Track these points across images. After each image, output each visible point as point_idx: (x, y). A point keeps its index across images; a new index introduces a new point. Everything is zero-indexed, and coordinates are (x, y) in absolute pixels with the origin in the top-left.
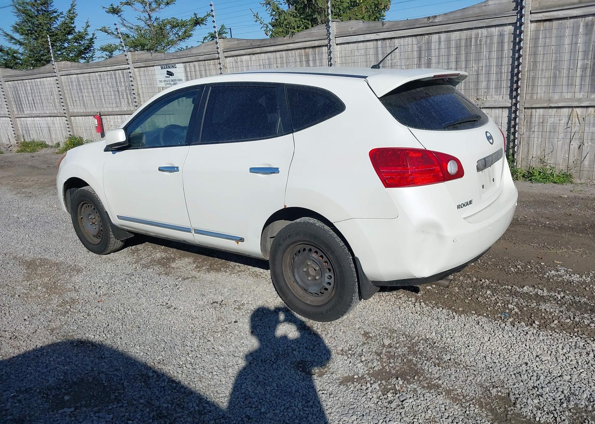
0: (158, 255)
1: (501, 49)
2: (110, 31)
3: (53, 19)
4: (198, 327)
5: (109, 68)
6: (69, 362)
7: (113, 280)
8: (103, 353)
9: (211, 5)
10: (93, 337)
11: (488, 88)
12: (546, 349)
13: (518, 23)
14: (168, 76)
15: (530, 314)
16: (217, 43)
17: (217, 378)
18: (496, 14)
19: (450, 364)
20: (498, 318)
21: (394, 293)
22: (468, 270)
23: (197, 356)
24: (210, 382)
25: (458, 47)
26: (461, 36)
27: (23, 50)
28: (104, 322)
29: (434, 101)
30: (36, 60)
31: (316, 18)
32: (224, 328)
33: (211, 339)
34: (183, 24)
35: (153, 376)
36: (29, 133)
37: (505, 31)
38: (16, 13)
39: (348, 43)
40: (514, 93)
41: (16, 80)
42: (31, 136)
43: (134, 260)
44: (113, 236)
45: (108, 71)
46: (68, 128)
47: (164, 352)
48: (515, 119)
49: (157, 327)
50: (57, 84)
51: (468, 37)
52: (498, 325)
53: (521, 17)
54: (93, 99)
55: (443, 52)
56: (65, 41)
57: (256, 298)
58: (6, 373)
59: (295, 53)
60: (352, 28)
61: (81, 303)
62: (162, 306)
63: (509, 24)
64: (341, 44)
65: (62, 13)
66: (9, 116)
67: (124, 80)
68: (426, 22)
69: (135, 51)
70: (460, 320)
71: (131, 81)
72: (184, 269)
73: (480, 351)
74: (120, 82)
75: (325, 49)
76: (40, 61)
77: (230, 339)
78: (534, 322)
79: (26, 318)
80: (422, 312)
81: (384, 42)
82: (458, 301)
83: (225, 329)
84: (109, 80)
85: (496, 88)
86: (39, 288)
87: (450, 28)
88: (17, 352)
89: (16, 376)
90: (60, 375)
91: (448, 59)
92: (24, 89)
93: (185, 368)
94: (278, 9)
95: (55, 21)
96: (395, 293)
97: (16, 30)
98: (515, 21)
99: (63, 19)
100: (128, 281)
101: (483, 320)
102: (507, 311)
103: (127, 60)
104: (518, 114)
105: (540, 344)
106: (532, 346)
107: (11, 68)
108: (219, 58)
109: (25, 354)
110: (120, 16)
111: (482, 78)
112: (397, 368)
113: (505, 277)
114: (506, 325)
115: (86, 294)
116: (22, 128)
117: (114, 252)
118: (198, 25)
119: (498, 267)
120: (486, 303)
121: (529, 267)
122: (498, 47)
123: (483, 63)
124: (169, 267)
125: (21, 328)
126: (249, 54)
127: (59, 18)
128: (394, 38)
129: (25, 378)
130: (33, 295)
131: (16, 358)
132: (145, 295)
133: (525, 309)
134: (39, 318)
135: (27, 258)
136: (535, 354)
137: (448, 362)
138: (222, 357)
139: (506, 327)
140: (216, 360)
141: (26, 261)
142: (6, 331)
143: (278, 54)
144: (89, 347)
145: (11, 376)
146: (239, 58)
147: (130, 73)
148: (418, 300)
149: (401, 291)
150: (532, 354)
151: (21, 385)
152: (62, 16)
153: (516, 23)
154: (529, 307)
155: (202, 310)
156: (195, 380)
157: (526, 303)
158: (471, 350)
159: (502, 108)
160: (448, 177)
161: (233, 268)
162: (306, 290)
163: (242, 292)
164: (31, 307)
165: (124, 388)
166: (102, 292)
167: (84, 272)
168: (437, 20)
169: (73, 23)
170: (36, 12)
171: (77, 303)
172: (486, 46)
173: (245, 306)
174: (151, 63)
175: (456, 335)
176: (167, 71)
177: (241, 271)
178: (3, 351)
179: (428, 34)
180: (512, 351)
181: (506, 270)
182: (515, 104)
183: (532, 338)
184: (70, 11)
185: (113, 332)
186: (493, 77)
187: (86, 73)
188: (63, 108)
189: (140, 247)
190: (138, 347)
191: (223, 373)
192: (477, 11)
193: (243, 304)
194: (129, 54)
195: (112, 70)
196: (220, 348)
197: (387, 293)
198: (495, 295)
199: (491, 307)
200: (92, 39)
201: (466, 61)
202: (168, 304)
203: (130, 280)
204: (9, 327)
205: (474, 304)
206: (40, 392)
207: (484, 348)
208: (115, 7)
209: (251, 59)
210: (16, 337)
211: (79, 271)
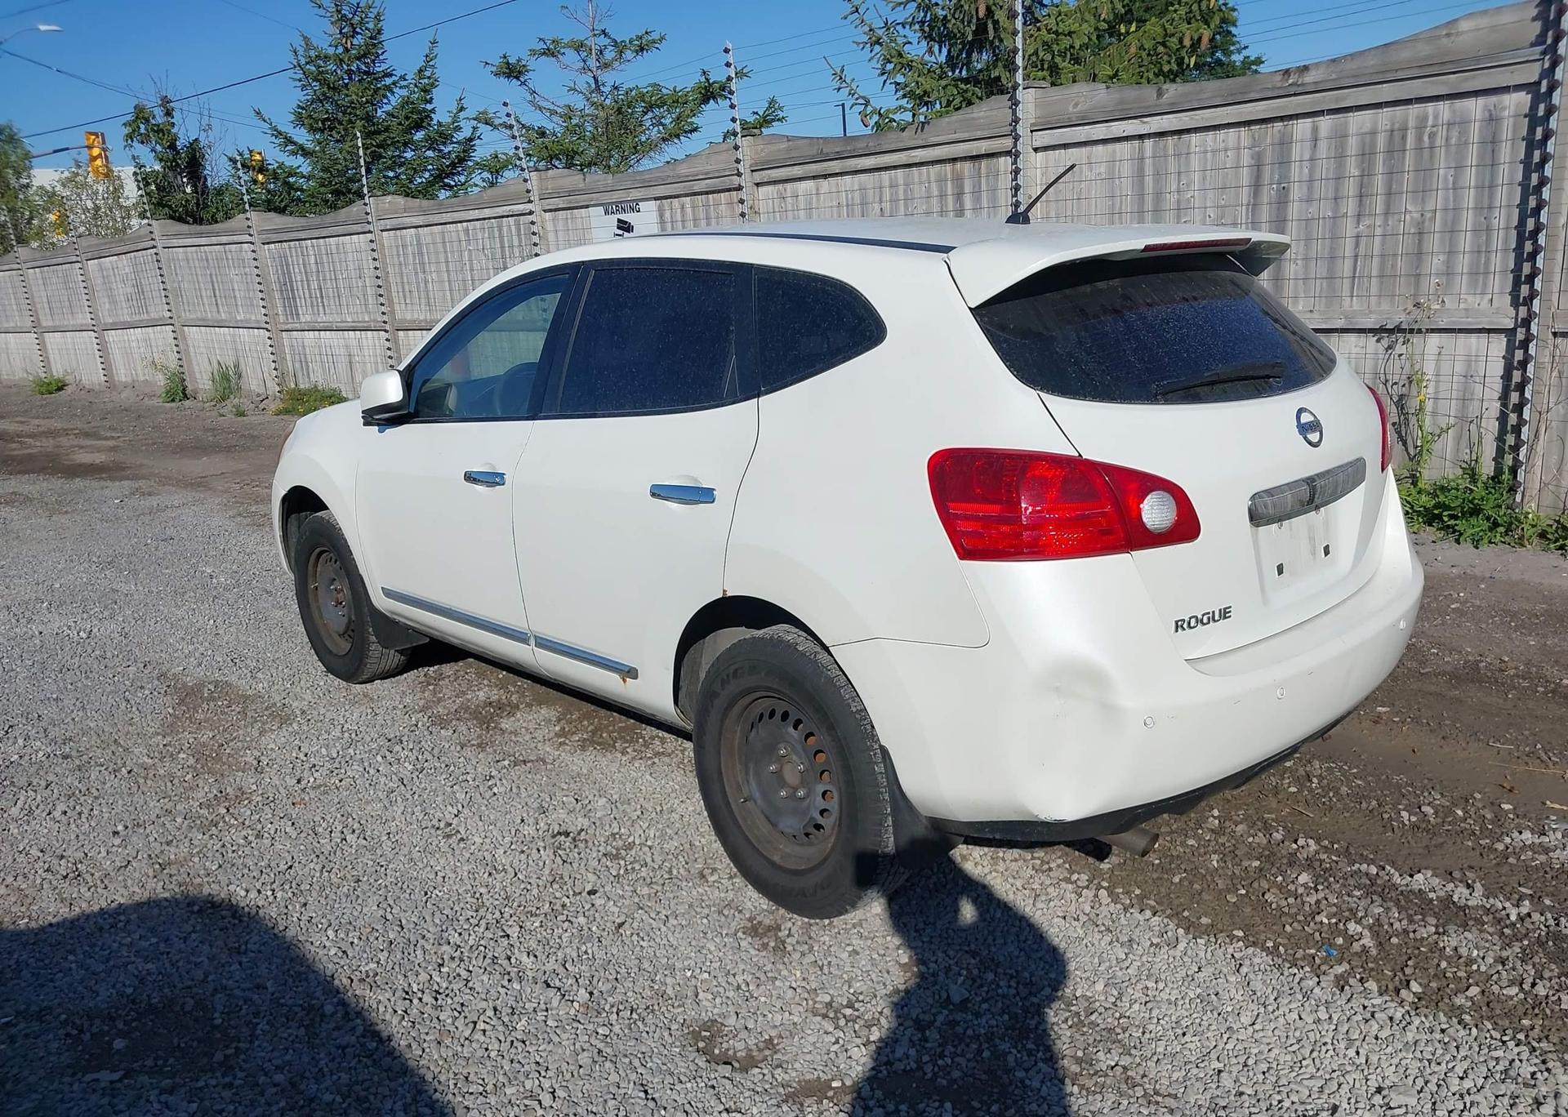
0: (481, 694)
1: (1490, 163)
2: (497, 121)
3: (382, 92)
4: (497, 896)
5: (487, 213)
6: (162, 954)
7: (351, 751)
8: (248, 937)
9: (727, 51)
10: (243, 893)
11: (1449, 272)
12: (1413, 1072)
13: (1544, 83)
14: (621, 232)
15: (1406, 957)
16: (736, 148)
17: (482, 1039)
18: (1477, 59)
19: (1108, 1082)
20: (1304, 958)
21: (1036, 855)
22: (1274, 805)
23: (459, 975)
24: (460, 1049)
25: (1366, 155)
26: (1375, 123)
27: (310, 169)
28: (284, 858)
29: (1145, 318)
30: (337, 193)
31: (998, 78)
32: (558, 907)
33: (514, 932)
34: (677, 100)
35: (336, 1013)
36: (308, 366)
37: (1504, 109)
38: (300, 80)
39: (1065, 146)
40: (1525, 290)
41: (286, 241)
42: (311, 375)
43: (422, 703)
44: (373, 638)
45: (484, 219)
46: (390, 357)
47: (386, 953)
48: (1523, 365)
49: (400, 884)
50: (373, 250)
51: (1397, 126)
52: (1297, 979)
53: (1555, 64)
54: (447, 288)
55: (1325, 168)
56: (405, 144)
57: (669, 831)
58: (17, 962)
59: (928, 173)
60: (1076, 105)
61: (254, 803)
62: (433, 831)
63: (1518, 88)
64: (1046, 148)
65: (403, 78)
66: (266, 326)
67: (520, 241)
68: (1279, 85)
69: (548, 169)
70: (1189, 952)
71: (535, 244)
72: (528, 737)
73: (1214, 1055)
74: (511, 247)
75: (1005, 163)
76: (344, 194)
77: (560, 937)
78: (1408, 982)
79: (120, 828)
80: (1093, 916)
81: (1162, 142)
82: (1205, 896)
83: (560, 908)
84: (487, 241)
85: (1474, 274)
86: (182, 755)
87: (1344, 99)
88: (65, 912)
89: (33, 974)
90: (127, 983)
91: (1337, 190)
92: (301, 262)
93: (416, 1001)
94: (900, 55)
95: (385, 96)
96: (1040, 853)
97: (299, 120)
98: (1535, 78)
99: (404, 92)
100: (384, 757)
101: (1257, 960)
102: (1340, 941)
103: (528, 191)
104: (1532, 351)
105: (1400, 1055)
106: (1374, 1058)
107: (281, 211)
108: (739, 188)
109: (78, 920)
110: (523, 83)
111: (1434, 242)
112: (956, 1074)
113: (1374, 837)
114: (1318, 983)
115: (276, 781)
116: (293, 355)
117: (381, 679)
118: (712, 101)
119: (1364, 805)
120: (1286, 910)
121: (1460, 813)
122: (1481, 156)
123: (1437, 201)
124: (495, 728)
125: (100, 853)
126: (814, 177)
127: (396, 90)
128: (1188, 131)
129: (52, 981)
130: (162, 772)
131: (55, 929)
132: (408, 796)
133: (1394, 940)
134: (148, 831)
135: (188, 679)
136: (1373, 1084)
137: (1106, 1075)
138: (516, 986)
139: (1317, 990)
140: (500, 989)
141: (185, 685)
142: (62, 857)
143: (885, 175)
144: (223, 918)
145: (24, 973)
146: (789, 186)
147: (533, 223)
148: (1095, 882)
149: (1059, 850)
150: (1367, 1080)
151: (34, 998)
152: (403, 83)
153: (1538, 83)
154: (1411, 935)
155: (523, 852)
156: (428, 1038)
157: (1405, 922)
158: (1189, 1046)
159: (1489, 331)
160: (1140, 538)
161: (646, 745)
162: (774, 825)
163: (639, 813)
164: (142, 802)
165: (253, 1037)
166: (312, 780)
167: (295, 725)
168: (1309, 78)
169: (430, 101)
170: (346, 77)
171: (246, 802)
172: (1447, 152)
173: (633, 852)
174: (582, 199)
175: (1165, 996)
176: (619, 221)
177: (663, 753)
178: (35, 908)
179: (1282, 118)
180: (1306, 1067)
181: (1386, 816)
182: (1526, 323)
183: (1383, 1034)
184: (420, 71)
185: (294, 885)
186: (1465, 242)
187: (436, 225)
188: (383, 309)
189: (448, 669)
190: (330, 933)
191: (501, 1028)
192: (1424, 50)
193: (631, 846)
194: (534, 178)
195: (494, 218)
196: (524, 958)
197: (1016, 853)
198: (1320, 887)
199: (1295, 924)
200: (471, 140)
201: (1389, 194)
202: (451, 825)
203: (387, 753)
204: (75, 848)
205: (1248, 910)
206: (66, 1020)
207: (1230, 1046)
208: (512, 60)
209: (818, 189)
210: (79, 875)
211: (285, 720)
